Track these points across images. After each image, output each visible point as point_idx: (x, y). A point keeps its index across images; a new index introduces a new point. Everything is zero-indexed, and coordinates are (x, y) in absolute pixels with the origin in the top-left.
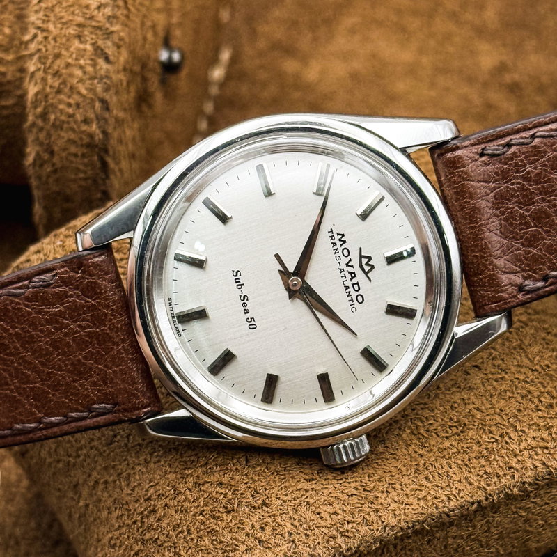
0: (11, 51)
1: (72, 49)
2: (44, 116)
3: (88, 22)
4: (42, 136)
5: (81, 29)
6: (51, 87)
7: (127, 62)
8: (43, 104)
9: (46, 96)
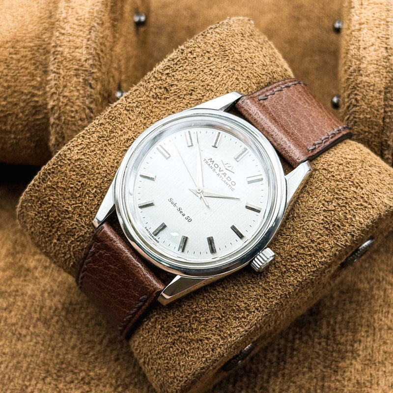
0: (41, 90)
1: (72, 82)
2: (59, 118)
3: (81, 68)
4: (58, 129)
5: (77, 72)
6: (62, 102)
7: (101, 89)
8: (58, 112)
9: (60, 108)
